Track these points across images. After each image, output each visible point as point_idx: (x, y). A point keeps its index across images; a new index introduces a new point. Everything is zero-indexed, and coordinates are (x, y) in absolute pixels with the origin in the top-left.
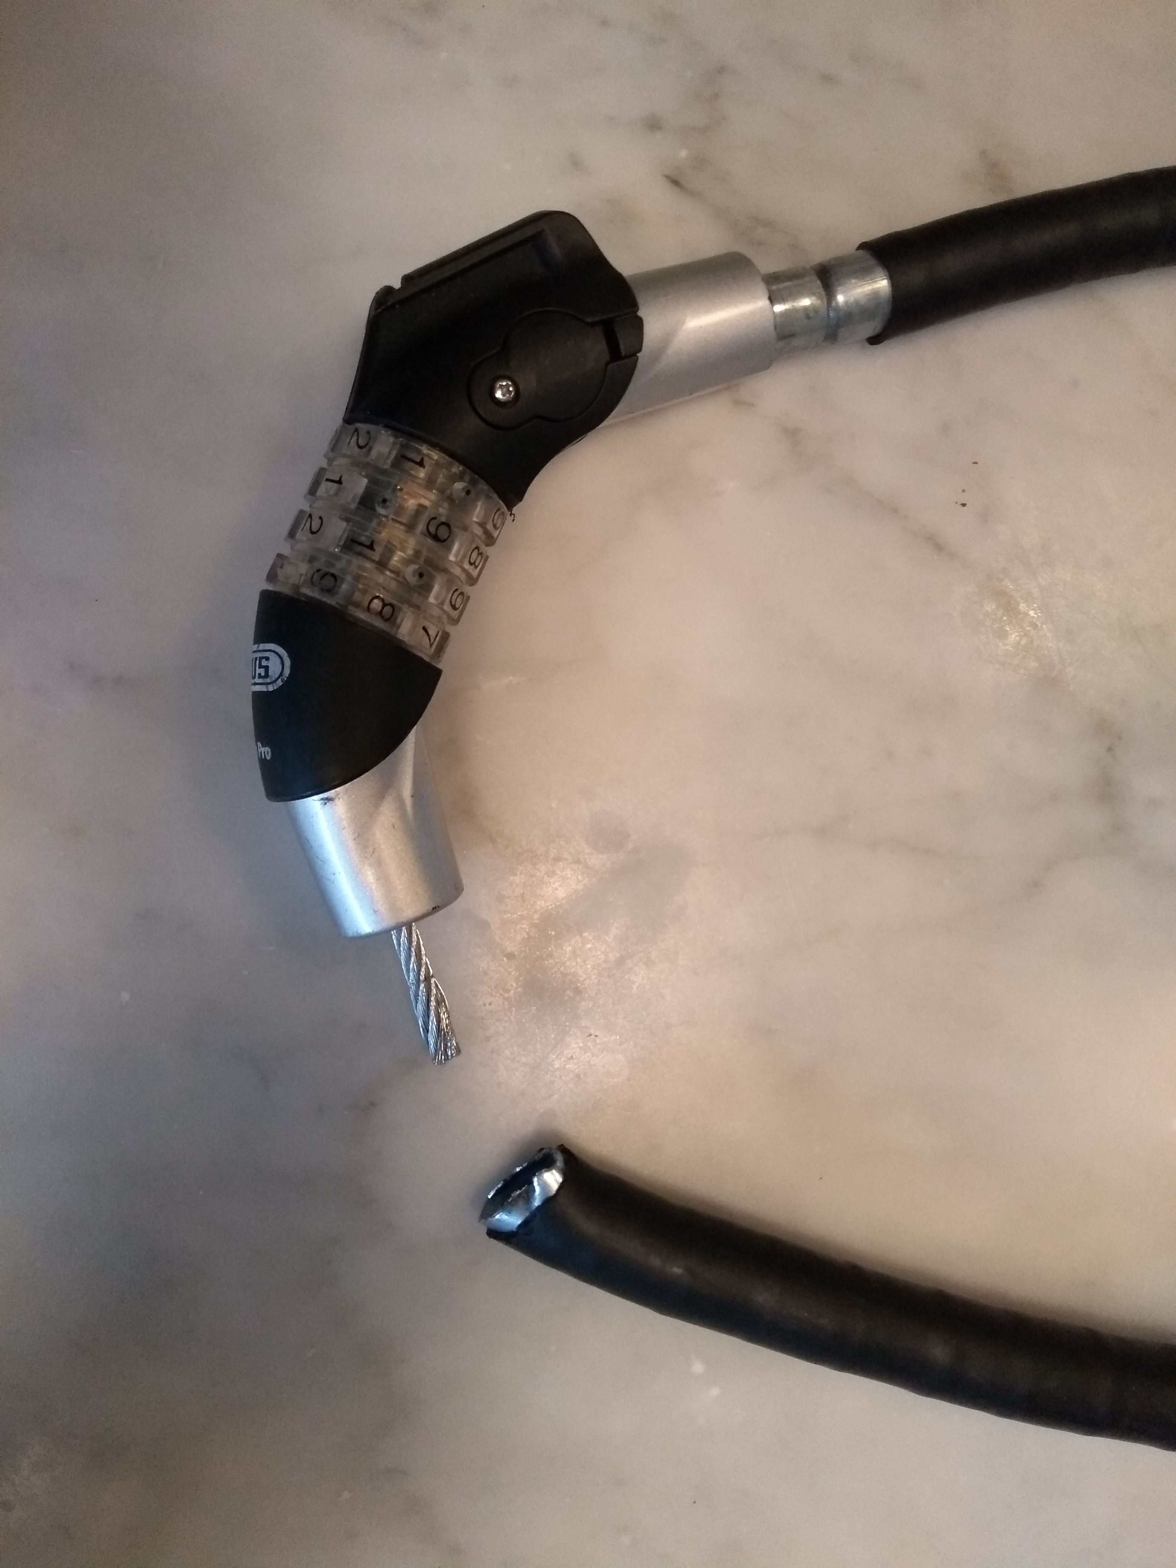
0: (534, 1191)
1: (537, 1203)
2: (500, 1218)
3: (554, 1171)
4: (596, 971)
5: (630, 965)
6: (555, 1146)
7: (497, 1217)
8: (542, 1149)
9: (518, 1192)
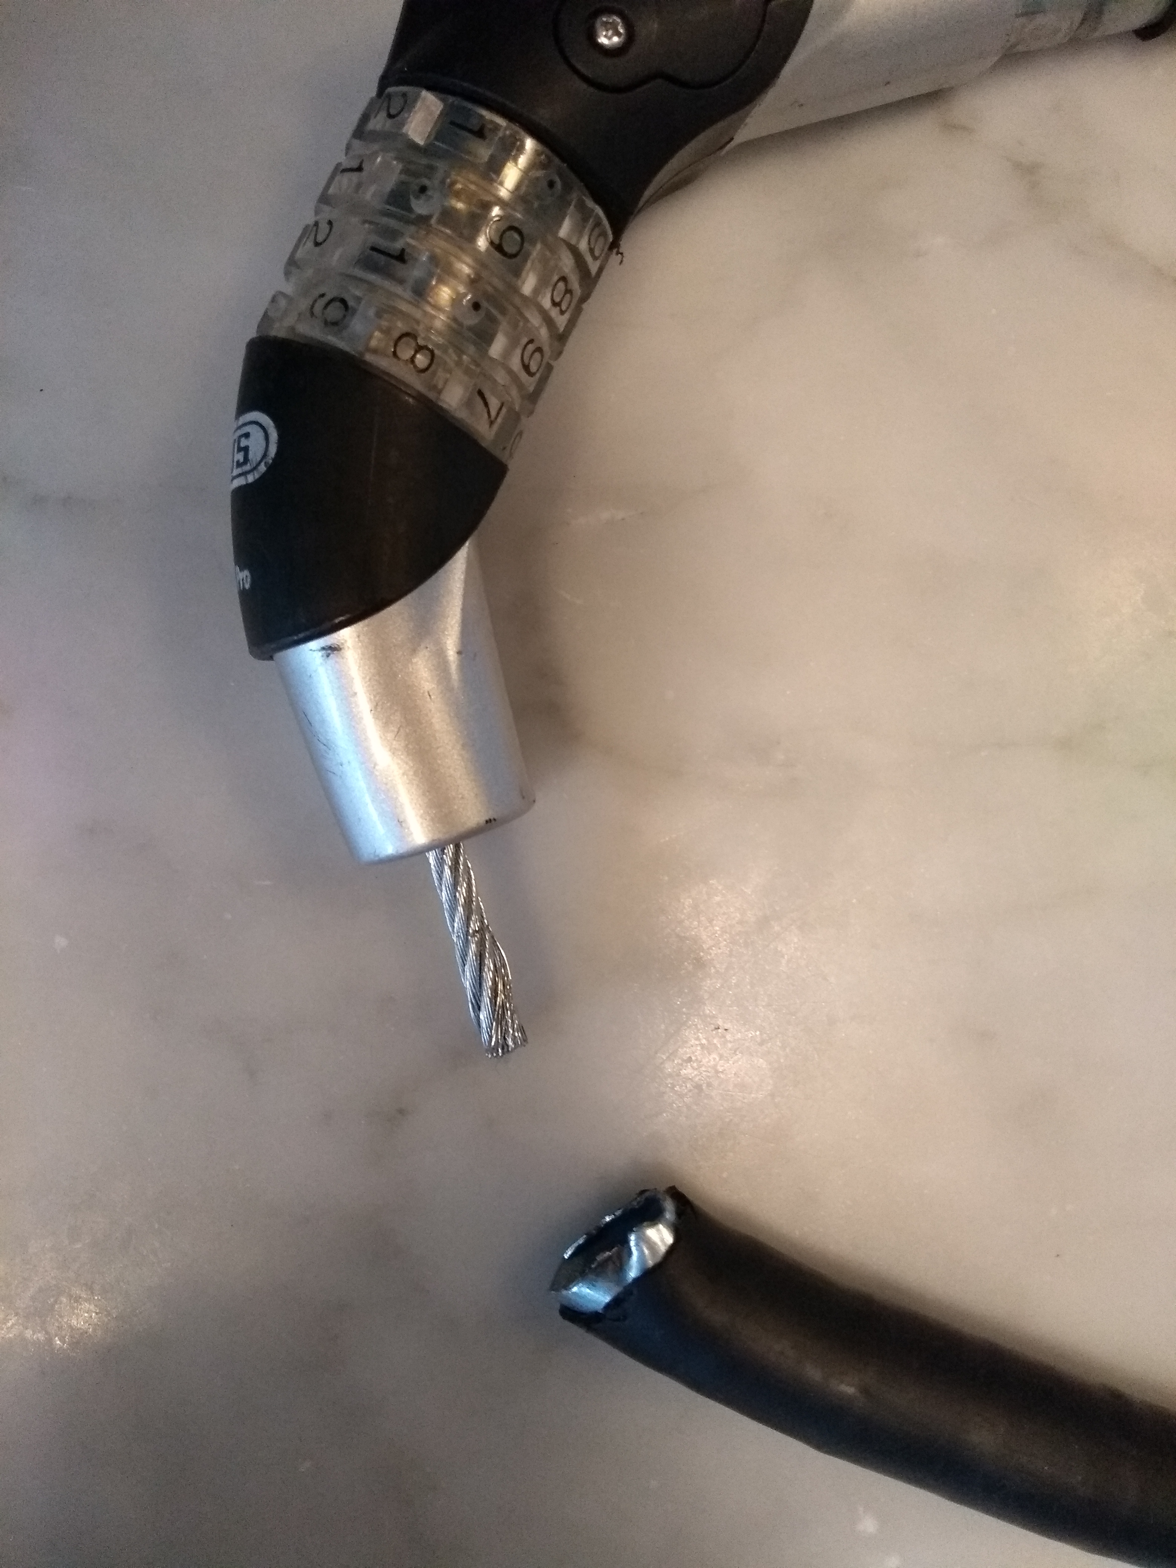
0: (630, 1254)
1: (633, 1273)
2: (578, 1291)
3: (661, 1226)
4: (726, 936)
5: (777, 928)
6: (662, 1187)
7: (575, 1289)
8: (643, 1192)
9: (608, 1254)
